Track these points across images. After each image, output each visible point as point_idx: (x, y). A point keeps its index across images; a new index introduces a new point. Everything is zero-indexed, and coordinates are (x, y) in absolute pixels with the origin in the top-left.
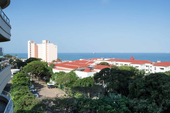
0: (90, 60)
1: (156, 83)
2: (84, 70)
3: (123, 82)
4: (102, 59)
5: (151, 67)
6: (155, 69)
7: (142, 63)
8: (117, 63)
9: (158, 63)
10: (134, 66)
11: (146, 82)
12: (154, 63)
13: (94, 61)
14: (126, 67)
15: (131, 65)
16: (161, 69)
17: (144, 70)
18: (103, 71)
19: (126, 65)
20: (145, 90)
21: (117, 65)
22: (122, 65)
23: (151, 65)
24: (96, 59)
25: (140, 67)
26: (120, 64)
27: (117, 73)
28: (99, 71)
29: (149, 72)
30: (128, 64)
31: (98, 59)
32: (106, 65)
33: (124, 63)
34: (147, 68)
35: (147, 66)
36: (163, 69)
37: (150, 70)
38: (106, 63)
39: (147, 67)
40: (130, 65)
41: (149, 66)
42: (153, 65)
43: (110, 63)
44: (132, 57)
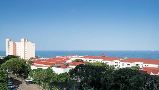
0: (66, 57)
1: (124, 77)
2: (61, 66)
3: (96, 76)
4: (77, 56)
5: (119, 63)
6: (123, 65)
7: (112, 59)
8: (90, 59)
9: (125, 60)
10: (105, 62)
11: (115, 76)
12: (122, 59)
13: (70, 58)
14: (98, 63)
15: (103, 61)
16: (128, 64)
17: (113, 66)
18: (77, 67)
19: (98, 61)
20: (114, 83)
21: (90, 62)
22: (94, 62)
24: (72, 56)
25: (110, 63)
26: (93, 61)
27: (91, 68)
28: (74, 67)
29: (118, 67)
30: (100, 60)
31: (73, 57)
32: (80, 61)
33: (96, 60)
34: (116, 64)
35: (116, 62)
36: (129, 64)
37: (118, 66)
38: (81, 60)
40: (101, 61)
41: (117, 62)
42: (122, 62)
43: (84, 60)
44: (103, 54)
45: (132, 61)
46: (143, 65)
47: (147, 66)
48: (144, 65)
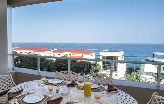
5: (50, 53)
6: (54, 55)
7: (44, 50)
8: (22, 51)
9: (56, 50)
10: (37, 53)
12: (52, 50)
15: (35, 53)
16: (58, 54)
19: (30, 52)
21: (22, 53)
22: (27, 53)
23: (51, 52)
25: (43, 54)
26: (25, 52)
33: (28, 51)
36: (60, 54)
39: (48, 54)
40: (33, 53)
42: (53, 52)
44: (33, 46)
45: (62, 51)
46: (70, 55)
47: (73, 55)
48: (72, 54)
